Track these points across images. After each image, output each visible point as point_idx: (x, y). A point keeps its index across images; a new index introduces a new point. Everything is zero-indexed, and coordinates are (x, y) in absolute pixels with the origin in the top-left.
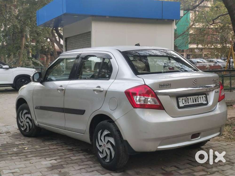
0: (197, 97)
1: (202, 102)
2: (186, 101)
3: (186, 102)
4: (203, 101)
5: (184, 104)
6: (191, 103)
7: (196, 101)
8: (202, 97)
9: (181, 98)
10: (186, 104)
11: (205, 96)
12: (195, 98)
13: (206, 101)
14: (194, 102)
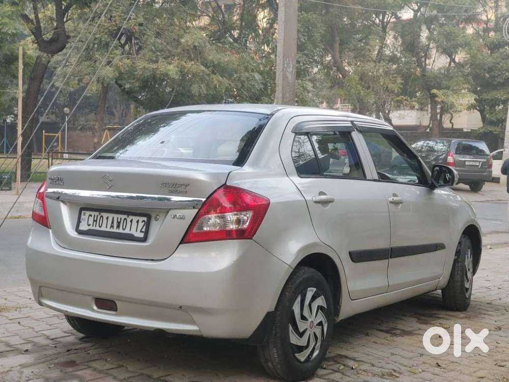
0: (123, 217)
1: (133, 232)
2: (96, 221)
4: (137, 231)
5: (91, 227)
7: (118, 227)
8: (138, 222)
9: (88, 213)
10: (94, 228)
11: (145, 219)
12: (118, 218)
13: (143, 232)
14: (113, 228)
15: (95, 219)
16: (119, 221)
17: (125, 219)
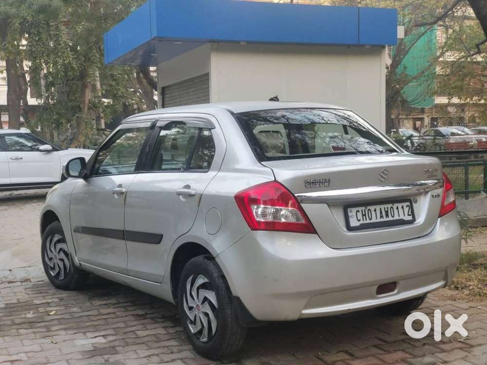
0: (390, 206)
1: (402, 217)
2: (365, 215)
3: (364, 217)
4: (404, 216)
5: (361, 222)
6: (377, 218)
7: (387, 216)
8: (403, 207)
9: (354, 210)
10: (365, 222)
11: (408, 204)
12: (385, 208)
13: (410, 215)
14: (383, 218)
15: (364, 214)
16: (386, 210)
17: (392, 207)
